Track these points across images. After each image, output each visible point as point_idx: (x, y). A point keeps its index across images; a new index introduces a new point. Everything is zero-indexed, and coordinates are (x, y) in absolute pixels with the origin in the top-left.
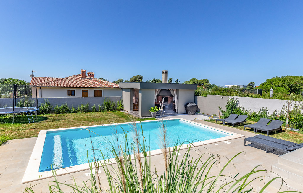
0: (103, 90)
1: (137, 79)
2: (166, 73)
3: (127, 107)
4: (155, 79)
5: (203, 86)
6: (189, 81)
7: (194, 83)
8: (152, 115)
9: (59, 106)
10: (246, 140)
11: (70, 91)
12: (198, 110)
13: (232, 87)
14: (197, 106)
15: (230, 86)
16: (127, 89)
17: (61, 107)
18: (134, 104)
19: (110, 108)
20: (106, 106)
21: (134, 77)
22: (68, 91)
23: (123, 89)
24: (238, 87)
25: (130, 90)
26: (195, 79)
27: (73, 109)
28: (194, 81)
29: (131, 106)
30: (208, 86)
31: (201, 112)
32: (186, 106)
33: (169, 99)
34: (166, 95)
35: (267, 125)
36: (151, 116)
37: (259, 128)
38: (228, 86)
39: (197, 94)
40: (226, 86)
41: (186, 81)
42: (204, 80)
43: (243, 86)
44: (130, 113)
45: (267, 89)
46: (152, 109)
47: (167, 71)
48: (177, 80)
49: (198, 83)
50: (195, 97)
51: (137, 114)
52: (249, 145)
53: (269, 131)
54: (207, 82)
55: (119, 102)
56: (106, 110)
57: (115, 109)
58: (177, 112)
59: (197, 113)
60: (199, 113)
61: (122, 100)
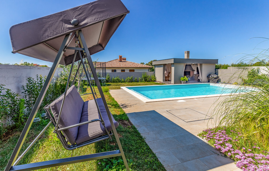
0: (135, 69)
2: (188, 53)
3: (160, 79)
8: (182, 83)
9: (114, 78)
11: (113, 70)
12: (219, 80)
14: (218, 77)
16: (159, 65)
17: (116, 79)
18: (165, 76)
19: (147, 80)
20: (144, 79)
22: (112, 70)
23: (156, 66)
25: (163, 66)
27: (123, 80)
29: (163, 78)
31: (222, 81)
32: (208, 77)
33: (191, 73)
34: (188, 70)
39: (217, 68)
46: (182, 78)
47: (189, 51)
50: (215, 70)
55: (153, 75)
56: (144, 81)
57: (150, 81)
58: (201, 81)
59: (218, 82)
60: (220, 82)
61: (155, 74)
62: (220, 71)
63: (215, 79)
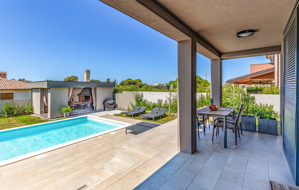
0: (14, 92)
1: (71, 80)
2: (88, 72)
3: (37, 110)
4: (94, 80)
5: (136, 85)
6: (125, 81)
7: (129, 82)
8: (65, 115)
10: (127, 128)
12: (116, 106)
13: (158, 85)
14: (114, 103)
15: (157, 85)
16: (36, 90)
18: (45, 105)
20: (7, 112)
21: (68, 77)
23: (33, 90)
24: (163, 85)
25: (40, 90)
26: (130, 79)
28: (129, 81)
29: (41, 108)
30: (141, 85)
31: (119, 107)
32: (104, 103)
33: (91, 98)
34: (87, 93)
35: (157, 112)
36: (63, 117)
37: (149, 116)
38: (156, 84)
39: (115, 91)
40: (154, 84)
41: (122, 81)
42: (137, 80)
43: (166, 84)
44: (39, 116)
45: (175, 85)
46: (64, 109)
47: (90, 71)
48: (115, 80)
49: (133, 83)
50: (113, 94)
51: (46, 116)
52: (130, 133)
53: (154, 117)
54: (140, 82)
55: (28, 105)
56: (6, 116)
57: (22, 113)
58: (95, 109)
59: (115, 108)
60: (116, 108)
61: (32, 102)
62: (117, 95)
63: (111, 105)
